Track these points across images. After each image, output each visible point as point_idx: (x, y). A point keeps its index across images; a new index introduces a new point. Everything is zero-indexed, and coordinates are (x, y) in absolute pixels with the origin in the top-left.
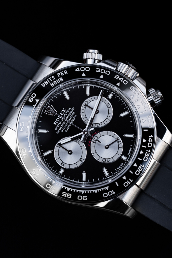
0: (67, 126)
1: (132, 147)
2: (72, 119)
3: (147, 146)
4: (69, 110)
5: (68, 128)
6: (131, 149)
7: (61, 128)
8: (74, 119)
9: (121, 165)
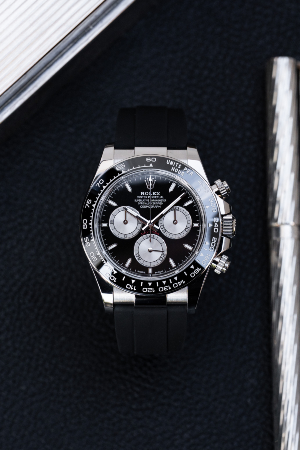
0: (146, 205)
1: (164, 272)
2: (155, 205)
3: (173, 283)
4: (162, 197)
5: (145, 207)
6: (162, 272)
7: (141, 201)
8: (156, 207)
9: (143, 272)
